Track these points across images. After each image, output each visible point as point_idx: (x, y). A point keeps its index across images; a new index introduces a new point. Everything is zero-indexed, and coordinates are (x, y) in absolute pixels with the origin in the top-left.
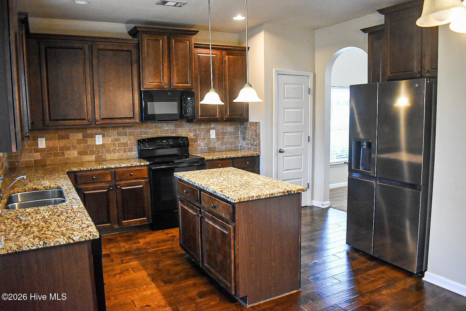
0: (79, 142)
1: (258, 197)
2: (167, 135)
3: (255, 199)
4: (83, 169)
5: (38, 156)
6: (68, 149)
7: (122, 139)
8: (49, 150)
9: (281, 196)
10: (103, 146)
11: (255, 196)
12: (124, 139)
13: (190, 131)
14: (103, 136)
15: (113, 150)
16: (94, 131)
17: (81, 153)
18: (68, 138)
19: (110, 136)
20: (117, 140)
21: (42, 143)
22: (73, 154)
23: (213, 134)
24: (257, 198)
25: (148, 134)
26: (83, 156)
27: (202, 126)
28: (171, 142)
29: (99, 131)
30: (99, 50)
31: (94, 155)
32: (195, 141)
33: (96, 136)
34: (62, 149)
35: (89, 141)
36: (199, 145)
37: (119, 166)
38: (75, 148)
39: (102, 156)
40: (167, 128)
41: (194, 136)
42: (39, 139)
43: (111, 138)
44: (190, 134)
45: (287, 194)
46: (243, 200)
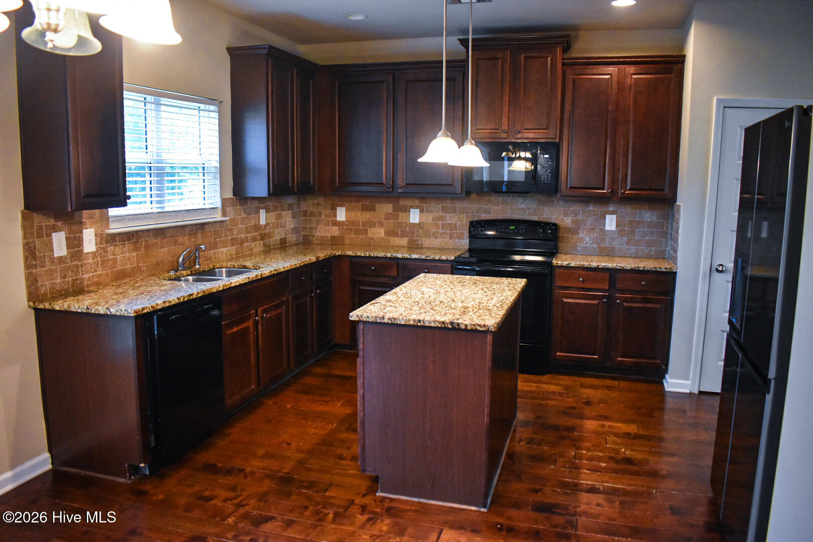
0: (388, 216)
1: (392, 320)
2: (522, 217)
3: (386, 322)
4: (359, 253)
5: (335, 231)
6: (373, 225)
7: (448, 218)
8: (349, 225)
9: (437, 328)
10: (420, 225)
11: (386, 317)
12: (451, 218)
13: (566, 214)
14: (422, 211)
15: (435, 233)
16: (409, 203)
17: (390, 233)
18: (373, 209)
19: (430, 212)
20: (441, 218)
21: (341, 214)
22: (379, 233)
23: (611, 223)
24: (390, 322)
25: (490, 213)
26: (391, 238)
27: (589, 207)
28: (522, 229)
29: (416, 202)
30: (407, 82)
31: (407, 239)
32: (574, 231)
33: (411, 210)
34: (365, 224)
35: (402, 215)
36: (582, 240)
37: (408, 257)
38: (381, 225)
39: (418, 240)
40: (523, 206)
41: (572, 222)
42: (338, 208)
43: (432, 215)
44: (565, 218)
45: (450, 326)
46: (365, 320)
